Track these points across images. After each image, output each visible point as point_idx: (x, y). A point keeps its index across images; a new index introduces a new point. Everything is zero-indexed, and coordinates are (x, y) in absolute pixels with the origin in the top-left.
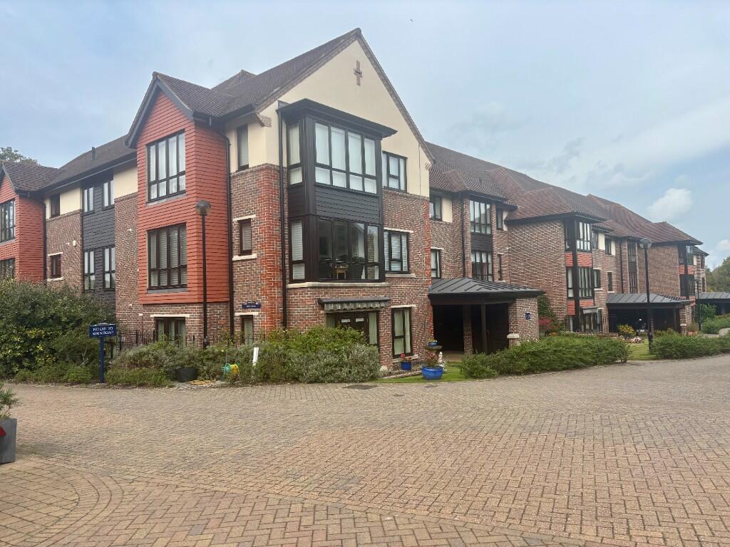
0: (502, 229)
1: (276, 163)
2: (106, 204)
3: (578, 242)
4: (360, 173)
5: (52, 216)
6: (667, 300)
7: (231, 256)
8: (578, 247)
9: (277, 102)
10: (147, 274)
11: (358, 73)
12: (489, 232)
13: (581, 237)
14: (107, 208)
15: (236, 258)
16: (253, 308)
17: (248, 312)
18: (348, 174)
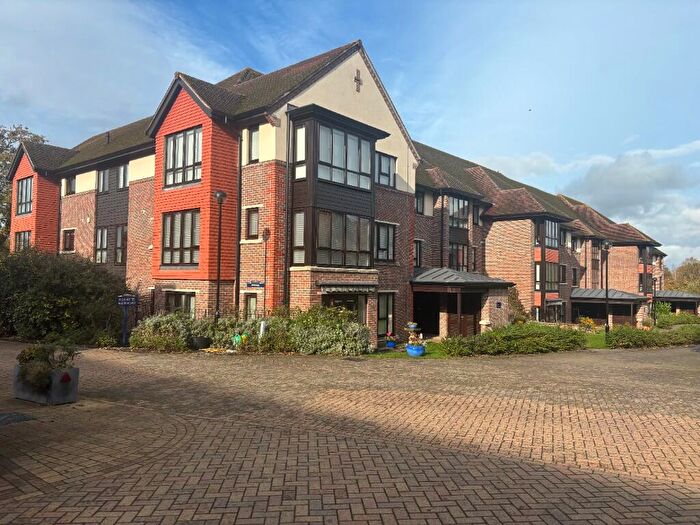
0: (477, 224)
2: (121, 186)
3: (547, 239)
5: (67, 194)
7: (240, 240)
8: (547, 244)
11: (357, 80)
12: (465, 227)
14: (122, 190)
15: (243, 241)
16: (257, 287)
17: (253, 290)
18: (345, 170)
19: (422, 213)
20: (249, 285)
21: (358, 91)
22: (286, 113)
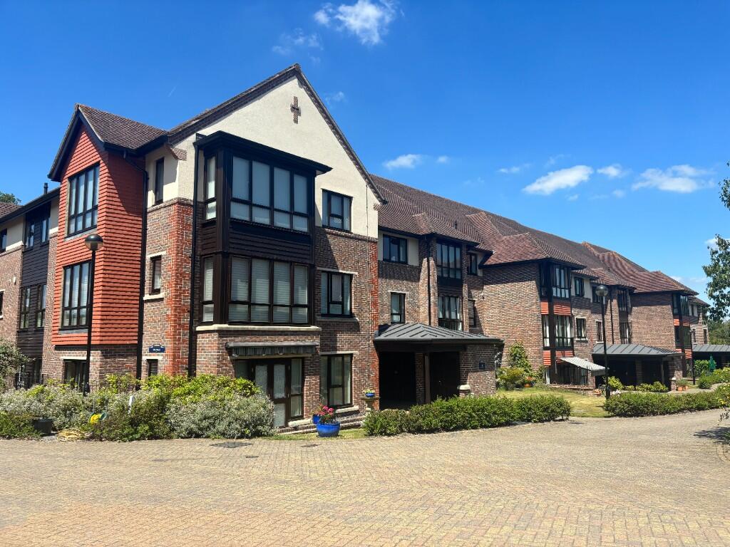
0: (476, 275)
1: (190, 196)
2: (44, 240)
3: (554, 289)
4: (287, 209)
6: (654, 352)
7: (142, 294)
8: (554, 295)
9: (195, 135)
10: (61, 313)
11: (296, 110)
12: (458, 277)
13: (558, 284)
14: (44, 244)
15: (147, 297)
16: (158, 352)
17: (154, 355)
18: (271, 209)
19: (406, 263)
20: (151, 350)
21: (296, 121)
22: (194, 144)
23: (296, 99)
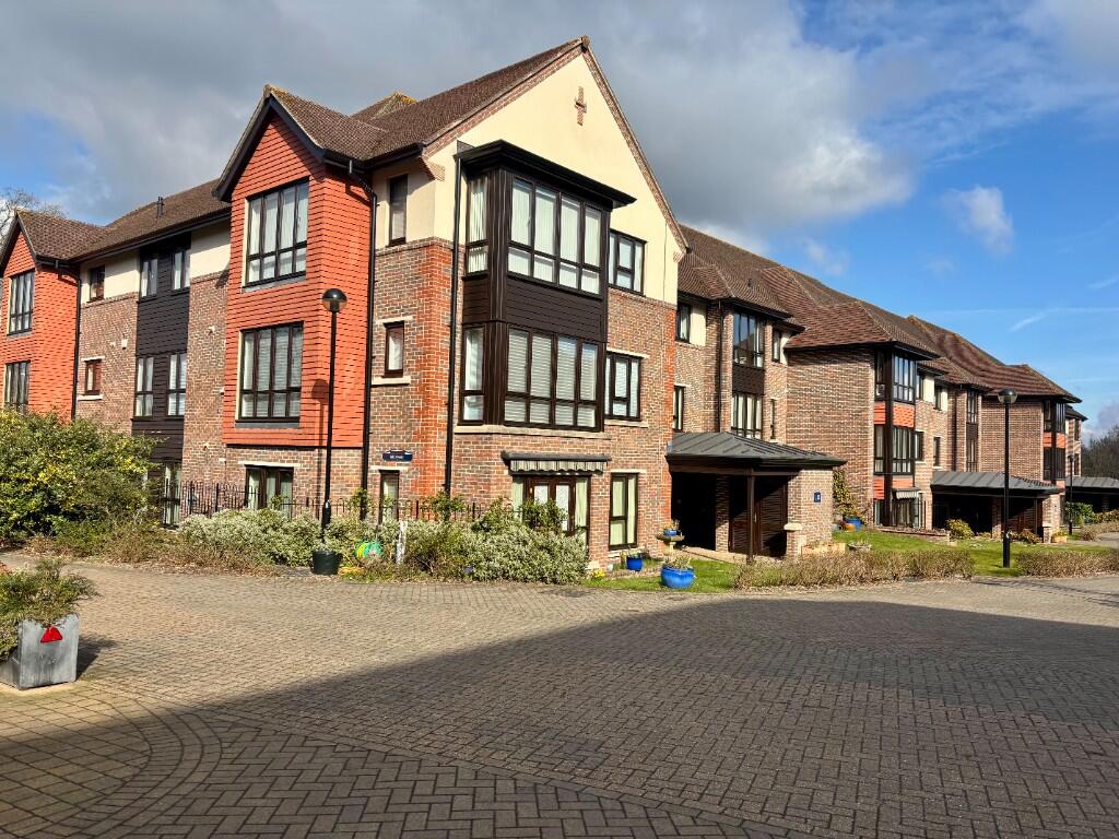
0: (779, 361)
1: (448, 237)
2: (177, 286)
3: (895, 388)
4: (577, 260)
5: (91, 300)
6: (1024, 486)
7: (368, 377)
8: (895, 396)
9: (454, 143)
10: (238, 398)
11: (580, 106)
12: (759, 364)
14: (178, 293)
15: (377, 380)
16: (400, 460)
17: (392, 465)
18: (557, 261)
19: (687, 341)
20: (386, 457)
21: (580, 123)
22: (455, 157)
23: (581, 91)
